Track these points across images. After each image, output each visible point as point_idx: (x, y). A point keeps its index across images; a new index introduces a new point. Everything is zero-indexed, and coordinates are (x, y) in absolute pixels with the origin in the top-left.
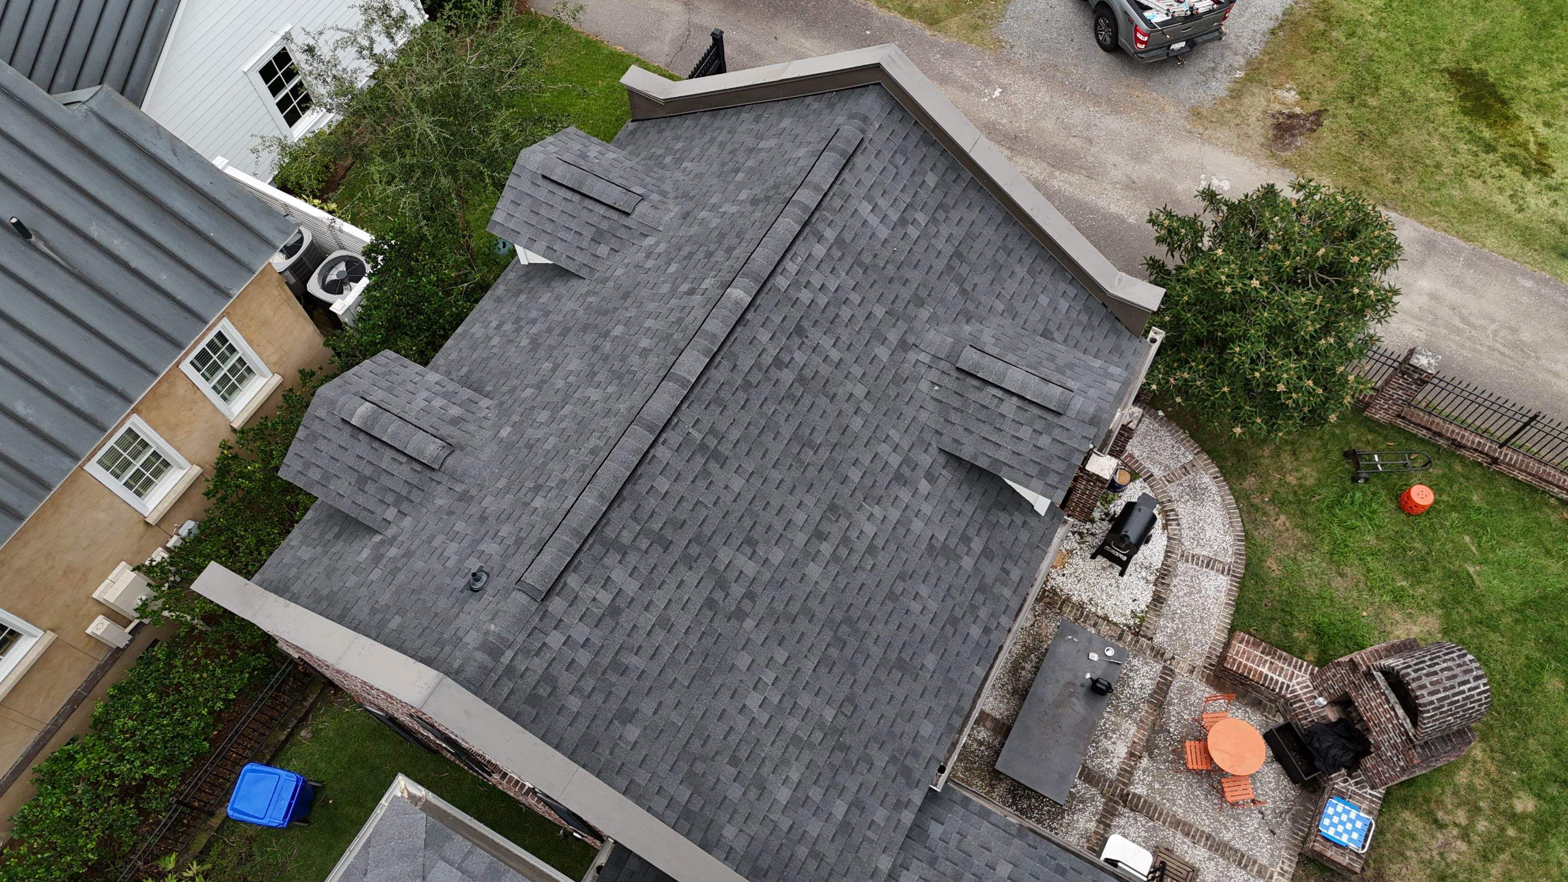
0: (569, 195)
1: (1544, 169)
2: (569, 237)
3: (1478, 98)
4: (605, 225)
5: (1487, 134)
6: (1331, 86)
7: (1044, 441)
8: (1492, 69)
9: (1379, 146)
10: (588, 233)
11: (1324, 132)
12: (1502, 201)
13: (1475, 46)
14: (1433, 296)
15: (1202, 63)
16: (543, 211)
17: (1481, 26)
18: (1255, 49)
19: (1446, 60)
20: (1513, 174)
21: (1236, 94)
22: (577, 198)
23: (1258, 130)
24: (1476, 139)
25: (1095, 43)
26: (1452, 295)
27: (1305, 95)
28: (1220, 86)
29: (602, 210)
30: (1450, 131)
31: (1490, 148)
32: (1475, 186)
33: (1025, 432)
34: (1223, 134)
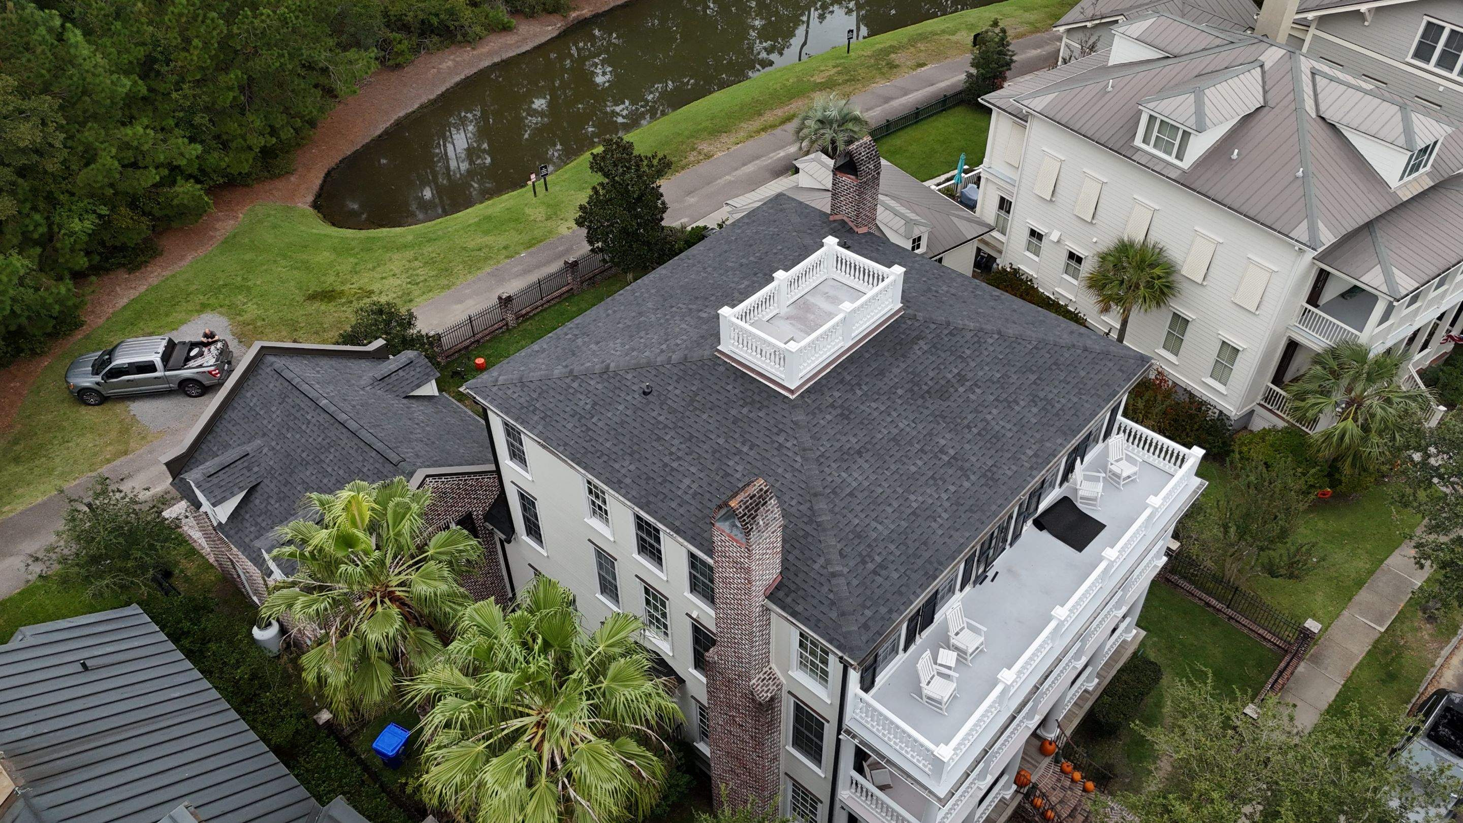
0: (223, 471)
2: (241, 479)
3: (325, 297)
4: (246, 464)
7: (418, 370)
8: (315, 289)
10: (245, 471)
13: (300, 289)
16: (223, 483)
19: (300, 299)
22: (227, 469)
24: (343, 305)
25: (196, 399)
29: (239, 462)
33: (412, 373)
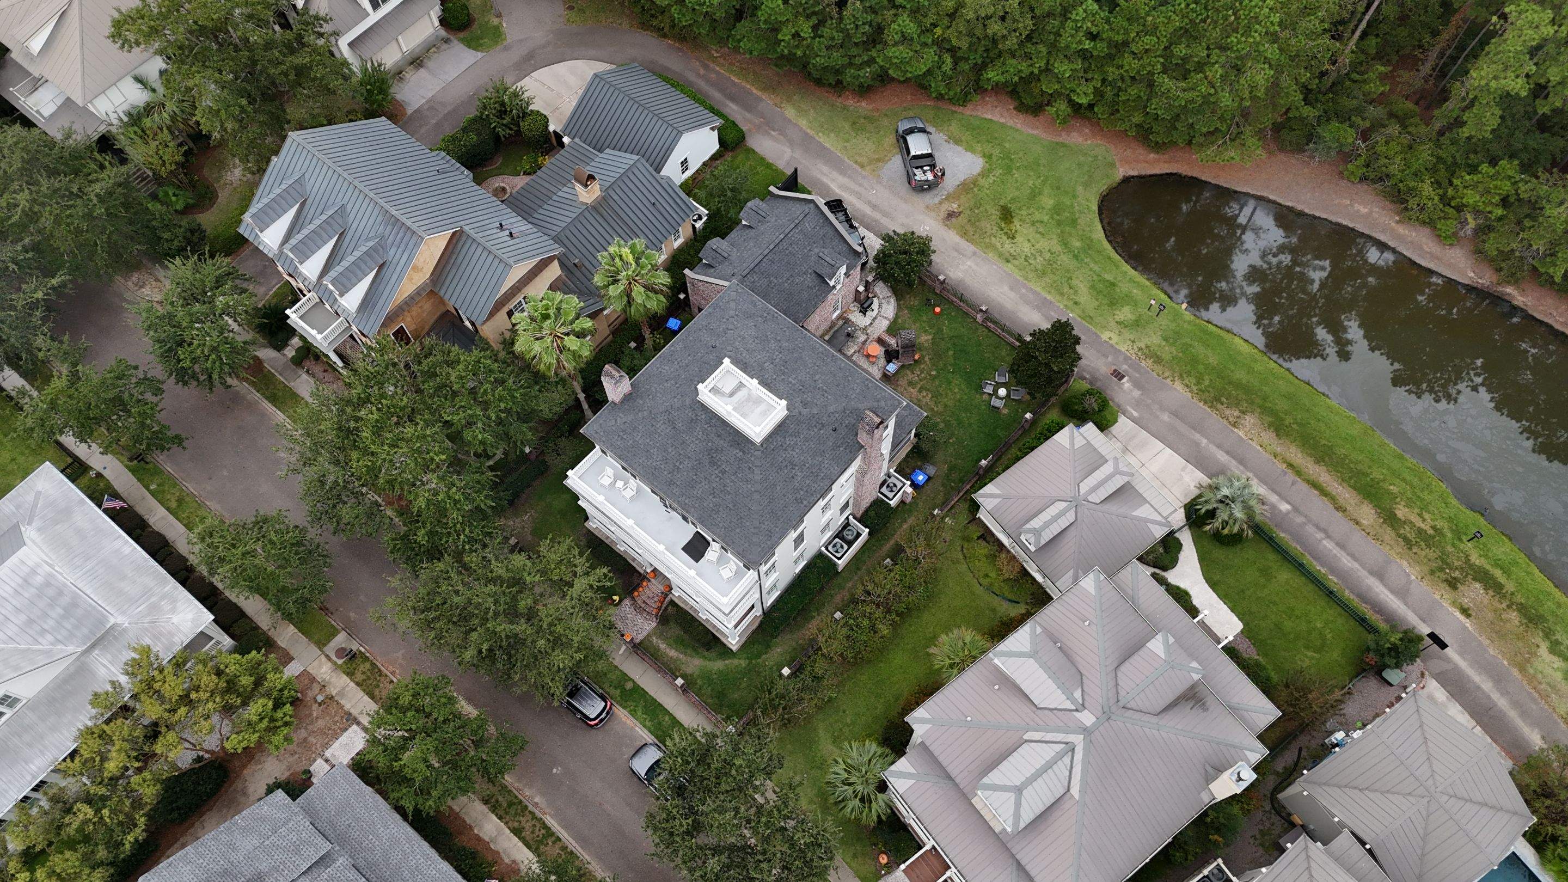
1: (1013, 238)
2: (753, 221)
3: (1005, 215)
4: (760, 219)
5: (1003, 225)
6: (967, 205)
8: (1013, 207)
9: (973, 224)
10: (756, 220)
11: (960, 218)
12: (999, 245)
13: (1012, 200)
14: (970, 267)
15: (934, 192)
17: (1017, 193)
18: (951, 190)
19: (1002, 203)
20: (1005, 238)
21: (940, 203)
23: (943, 214)
24: (999, 226)
26: (974, 267)
27: (959, 206)
28: (937, 200)
30: (993, 223)
31: (1002, 230)
32: (993, 239)
34: (933, 214)
